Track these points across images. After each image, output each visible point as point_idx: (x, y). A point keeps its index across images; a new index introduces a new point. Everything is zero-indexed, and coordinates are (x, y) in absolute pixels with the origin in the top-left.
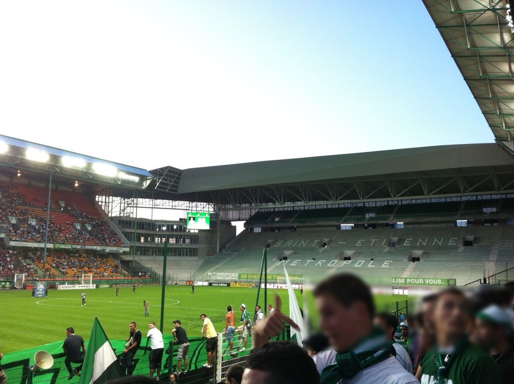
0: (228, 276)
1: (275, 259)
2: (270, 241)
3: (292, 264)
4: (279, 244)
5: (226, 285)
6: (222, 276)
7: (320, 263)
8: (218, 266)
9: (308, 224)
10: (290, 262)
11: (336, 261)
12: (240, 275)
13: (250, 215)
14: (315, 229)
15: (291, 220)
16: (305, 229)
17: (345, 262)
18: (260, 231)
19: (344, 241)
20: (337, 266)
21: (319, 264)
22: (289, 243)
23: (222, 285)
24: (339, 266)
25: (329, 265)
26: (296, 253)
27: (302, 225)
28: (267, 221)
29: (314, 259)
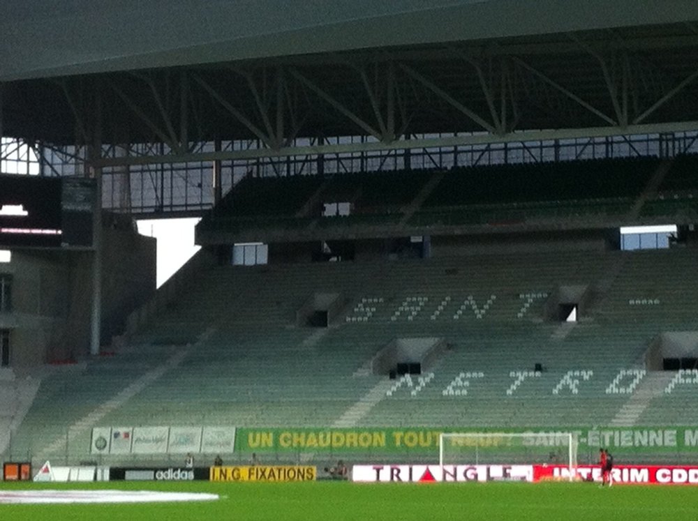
0: (188, 440)
1: (364, 373)
2: (323, 300)
3: (449, 391)
4: (363, 312)
5: (191, 475)
6: (157, 441)
7: (569, 381)
8: (113, 404)
9: (486, 227)
10: (439, 382)
11: (640, 374)
12: (241, 438)
13: (218, 189)
14: (513, 249)
15: (409, 210)
16: (469, 251)
17: (678, 377)
18: (263, 259)
19: (650, 294)
20: (645, 393)
21: (566, 389)
22: (411, 307)
23: (170, 474)
24: (657, 393)
25: (612, 389)
26: (450, 347)
27: (458, 232)
28: (299, 215)
29: (538, 368)
